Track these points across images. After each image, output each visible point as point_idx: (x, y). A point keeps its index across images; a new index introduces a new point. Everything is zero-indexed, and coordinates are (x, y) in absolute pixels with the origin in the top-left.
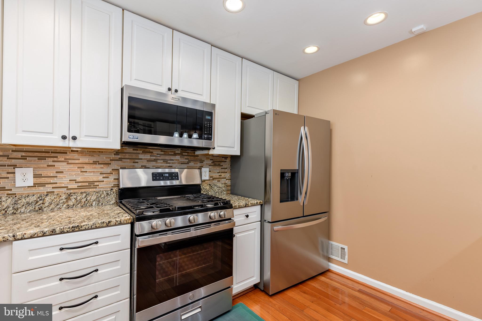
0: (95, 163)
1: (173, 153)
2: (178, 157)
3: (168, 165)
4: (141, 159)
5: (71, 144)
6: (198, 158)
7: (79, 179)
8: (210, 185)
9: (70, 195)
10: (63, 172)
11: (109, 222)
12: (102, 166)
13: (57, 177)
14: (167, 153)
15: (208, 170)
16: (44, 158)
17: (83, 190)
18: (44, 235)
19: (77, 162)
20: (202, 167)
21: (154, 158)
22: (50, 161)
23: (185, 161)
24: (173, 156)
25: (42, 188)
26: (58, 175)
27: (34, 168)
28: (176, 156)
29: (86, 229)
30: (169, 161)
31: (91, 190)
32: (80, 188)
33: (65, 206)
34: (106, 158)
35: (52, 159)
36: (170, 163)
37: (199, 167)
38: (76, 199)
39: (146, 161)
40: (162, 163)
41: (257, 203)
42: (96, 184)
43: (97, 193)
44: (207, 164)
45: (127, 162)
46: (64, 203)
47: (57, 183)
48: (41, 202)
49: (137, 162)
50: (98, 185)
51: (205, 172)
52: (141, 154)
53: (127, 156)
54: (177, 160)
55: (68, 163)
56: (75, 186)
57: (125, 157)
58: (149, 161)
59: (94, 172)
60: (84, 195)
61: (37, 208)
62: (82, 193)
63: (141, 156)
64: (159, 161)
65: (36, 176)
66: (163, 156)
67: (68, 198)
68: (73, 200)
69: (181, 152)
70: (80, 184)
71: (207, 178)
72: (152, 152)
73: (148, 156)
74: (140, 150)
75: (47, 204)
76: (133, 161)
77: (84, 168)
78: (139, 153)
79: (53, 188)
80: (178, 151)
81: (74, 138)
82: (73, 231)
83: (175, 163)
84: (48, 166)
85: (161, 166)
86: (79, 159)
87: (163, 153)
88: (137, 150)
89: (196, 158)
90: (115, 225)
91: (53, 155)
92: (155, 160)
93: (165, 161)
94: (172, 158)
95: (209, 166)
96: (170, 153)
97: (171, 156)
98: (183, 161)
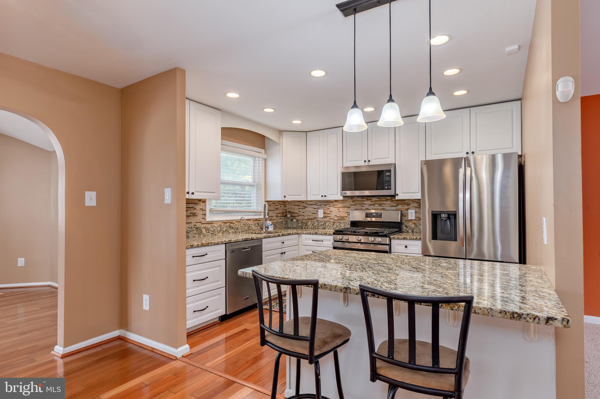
0: (344, 207)
1: (385, 199)
2: (389, 202)
3: (382, 207)
4: (366, 204)
5: (325, 199)
6: (406, 202)
7: (338, 215)
8: (415, 224)
9: (334, 223)
10: (332, 212)
11: (326, 233)
12: (347, 208)
13: (330, 214)
14: (381, 200)
15: (413, 211)
16: (326, 205)
17: (339, 221)
18: (308, 234)
19: (337, 206)
20: (409, 209)
21: (373, 203)
22: (328, 206)
23: (394, 205)
24: (385, 201)
25: (326, 219)
26: (331, 213)
27: (323, 209)
28: (388, 201)
29: (319, 235)
30: (382, 205)
31: (342, 221)
32: (338, 219)
33: (332, 228)
34: (349, 204)
35: (329, 205)
36: (383, 206)
37: (406, 209)
38: (336, 225)
39: (368, 205)
40: (378, 206)
41: (416, 238)
42: (345, 218)
43: (344, 223)
44: (413, 206)
45: (358, 206)
46: (332, 226)
47: (330, 217)
48: (325, 225)
49: (364, 206)
50: (345, 219)
51: (412, 213)
52: (366, 201)
53: (358, 202)
54: (388, 204)
55: (334, 207)
56: (336, 219)
57: (357, 203)
58: (370, 205)
59: (343, 212)
60: (339, 223)
61: (324, 228)
62: (338, 222)
63: (365, 202)
64: (376, 205)
65: (324, 213)
66: (378, 201)
67: (333, 224)
68: (335, 225)
69: (391, 198)
70: (338, 218)
71: (414, 218)
72: (372, 199)
73: (369, 202)
74: (365, 199)
75: (327, 226)
76: (361, 205)
77: (339, 209)
78: (364, 201)
79: (329, 219)
80: (389, 198)
81: (325, 196)
82: (315, 234)
83: (387, 206)
84: (328, 208)
85: (377, 208)
86: (338, 205)
87: (378, 199)
88: (363, 199)
89: (403, 202)
90: (328, 235)
91: (329, 203)
92: (374, 205)
93: (380, 205)
94: (385, 203)
95: (415, 208)
96: (383, 199)
97: (384, 202)
98: (393, 205)
